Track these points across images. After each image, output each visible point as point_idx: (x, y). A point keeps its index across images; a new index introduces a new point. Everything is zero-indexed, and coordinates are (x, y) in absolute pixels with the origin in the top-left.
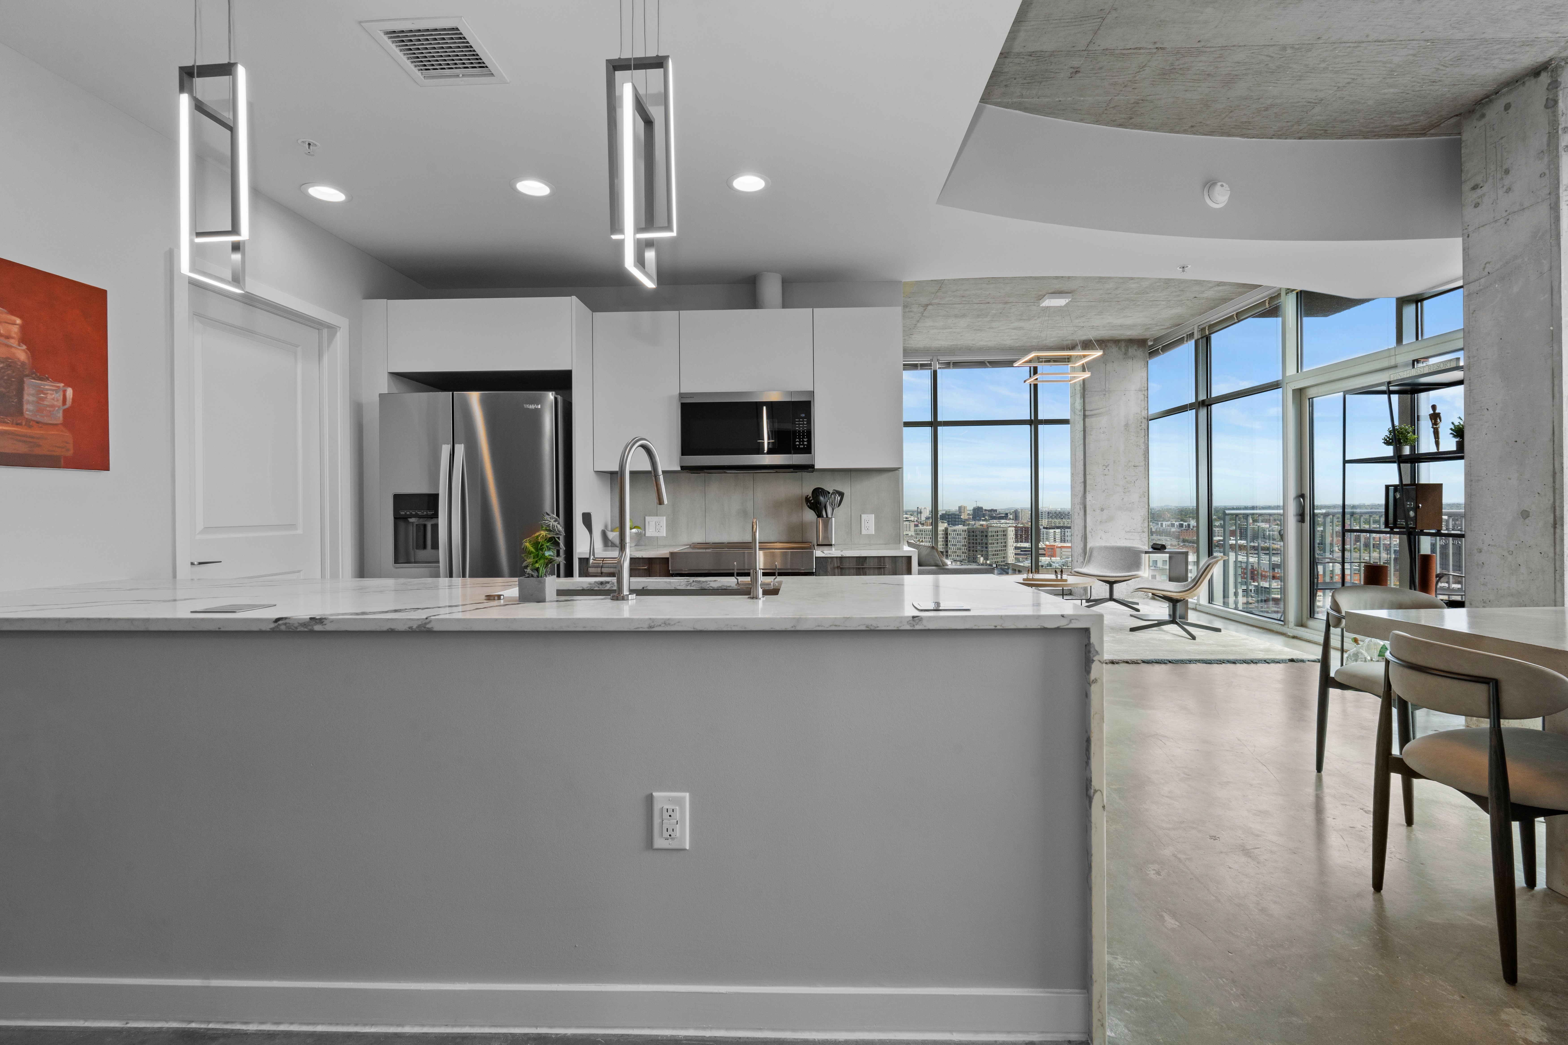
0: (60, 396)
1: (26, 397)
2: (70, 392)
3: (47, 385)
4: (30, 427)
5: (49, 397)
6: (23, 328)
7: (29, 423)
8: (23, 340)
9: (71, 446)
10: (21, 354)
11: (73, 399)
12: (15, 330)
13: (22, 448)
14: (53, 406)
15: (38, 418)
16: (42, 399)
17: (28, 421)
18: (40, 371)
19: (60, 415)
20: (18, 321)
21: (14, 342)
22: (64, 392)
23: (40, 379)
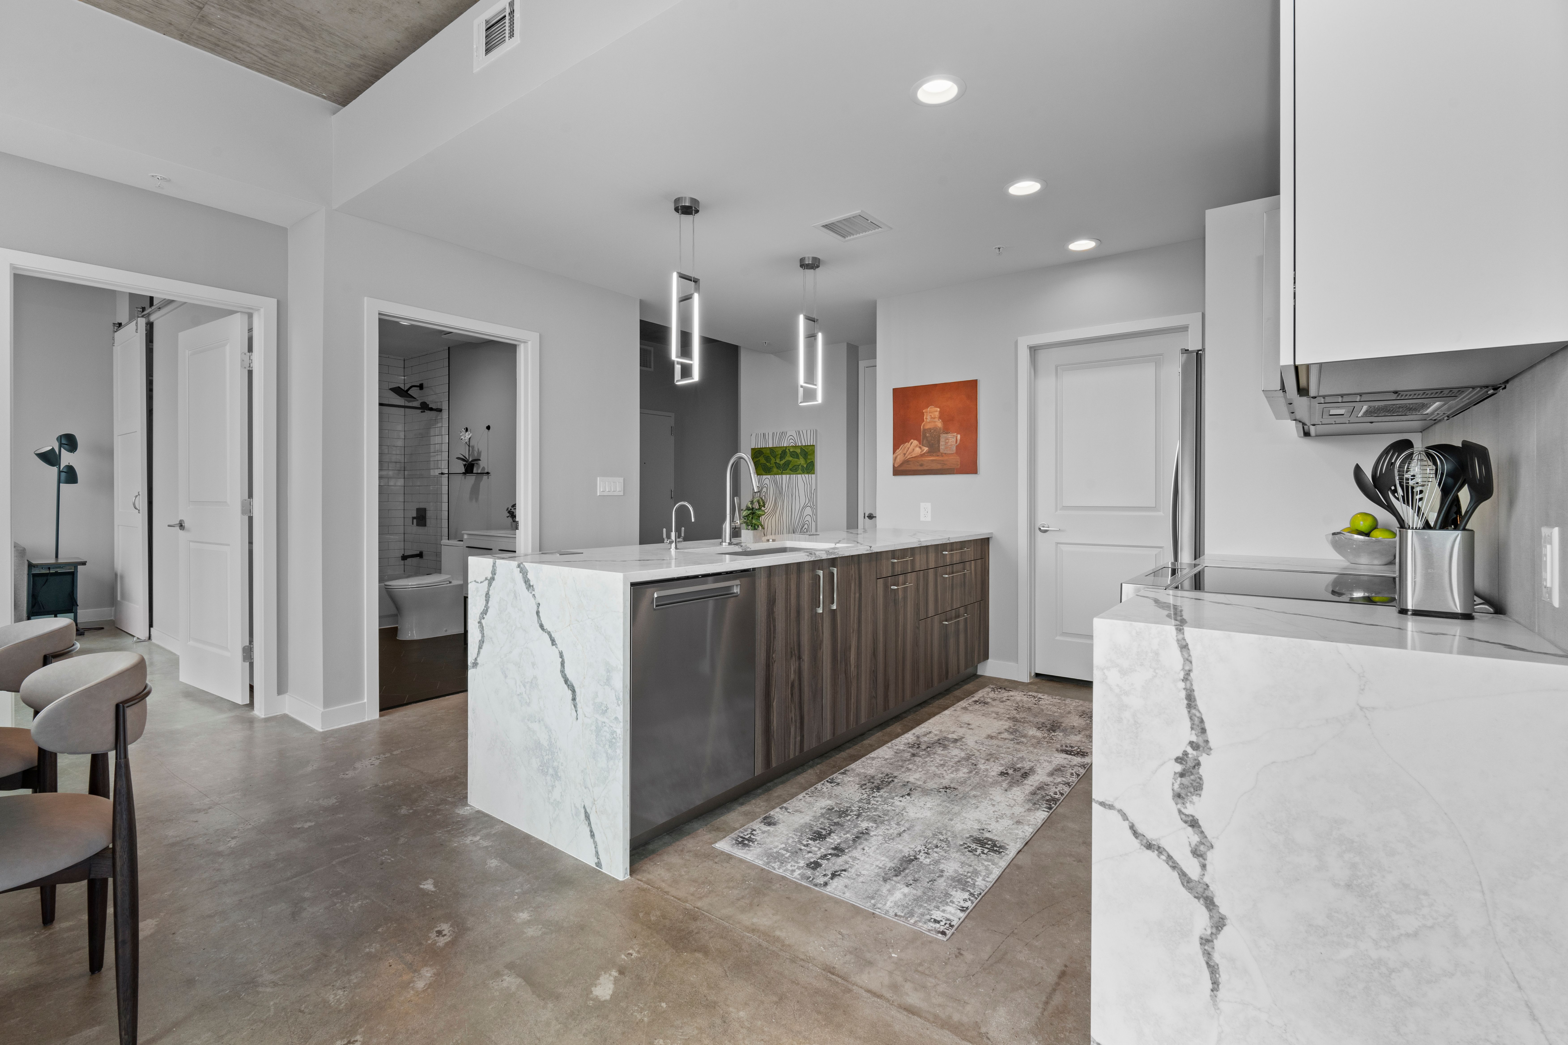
0: (954, 440)
1: (941, 443)
2: (959, 436)
3: (949, 436)
4: (943, 456)
5: (950, 441)
6: (940, 412)
7: (942, 455)
8: (940, 418)
9: (959, 463)
10: (939, 424)
11: (961, 440)
12: (937, 414)
13: (939, 467)
14: (952, 445)
15: (945, 452)
16: (947, 443)
17: (942, 453)
18: (946, 430)
19: (955, 448)
20: (938, 410)
21: (936, 420)
22: (957, 437)
23: (947, 433)
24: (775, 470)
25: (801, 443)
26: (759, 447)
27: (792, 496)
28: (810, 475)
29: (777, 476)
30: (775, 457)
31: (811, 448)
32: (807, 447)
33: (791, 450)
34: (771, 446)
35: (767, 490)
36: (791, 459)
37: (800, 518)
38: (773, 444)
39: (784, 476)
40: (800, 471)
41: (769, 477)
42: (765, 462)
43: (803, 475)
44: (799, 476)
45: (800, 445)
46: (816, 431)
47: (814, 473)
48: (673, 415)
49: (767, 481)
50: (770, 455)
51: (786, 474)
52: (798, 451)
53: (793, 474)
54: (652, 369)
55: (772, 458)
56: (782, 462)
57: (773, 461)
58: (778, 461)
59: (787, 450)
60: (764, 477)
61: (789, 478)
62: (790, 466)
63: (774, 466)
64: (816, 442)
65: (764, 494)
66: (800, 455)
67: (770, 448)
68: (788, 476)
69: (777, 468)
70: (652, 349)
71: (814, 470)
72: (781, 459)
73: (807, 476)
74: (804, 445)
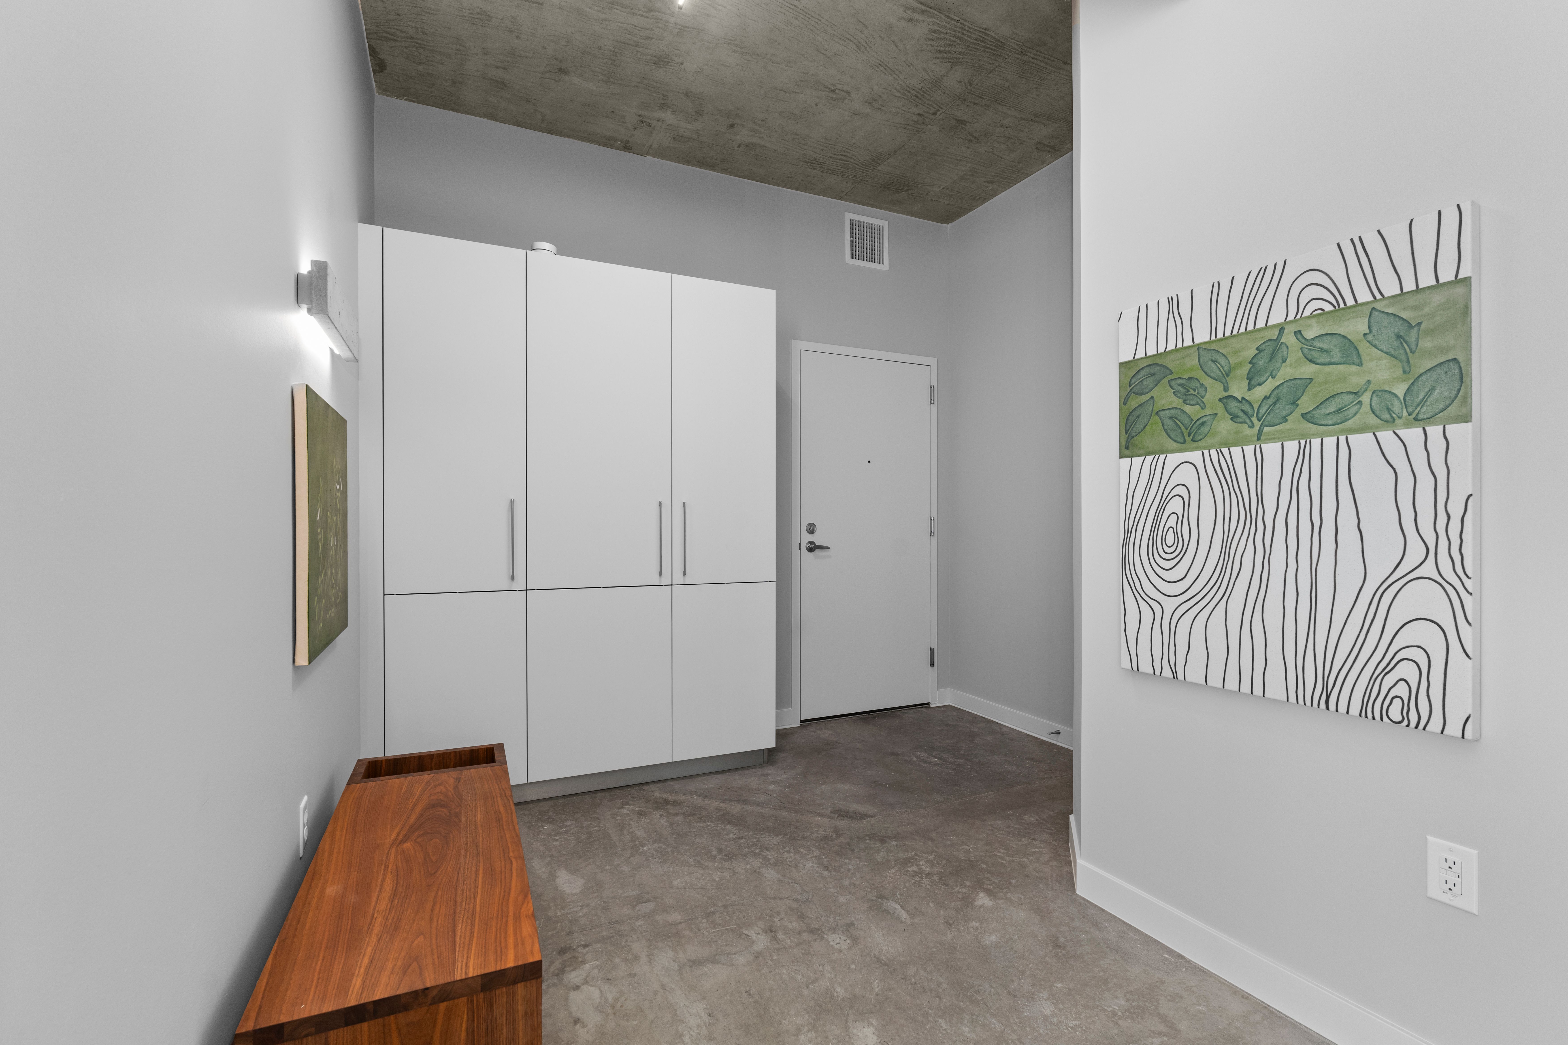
24: (1225, 426)
25: (1373, 284)
26: (1151, 351)
27: (1316, 529)
28: (1434, 431)
29: (1236, 451)
30: (1224, 378)
31: (1438, 298)
32: (1412, 301)
33: (1310, 334)
34: (1202, 337)
35: (1186, 507)
36: (1309, 370)
37: (1365, 629)
38: (1213, 327)
39: (1271, 449)
40: (1365, 415)
41: (1195, 456)
42: (1177, 402)
43: (1385, 436)
44: (1362, 442)
45: (1364, 296)
46: (1476, 208)
47: (1466, 418)
48: (933, 361)
49: (1186, 475)
50: (1200, 374)
51: (1282, 438)
52: (1356, 327)
53: (1322, 436)
54: (885, 267)
55: (1208, 382)
56: (1259, 392)
57: (1214, 392)
58: (1238, 389)
59: (1289, 338)
60: (1173, 459)
61: (1301, 452)
62: (1306, 403)
63: (1220, 409)
64: (1477, 262)
65: (1172, 522)
66: (1364, 348)
67: (1199, 347)
68: (1292, 447)
69: (1234, 418)
70: (885, 224)
71: (1467, 401)
72: (1253, 380)
73: (1413, 435)
74: (1390, 288)
